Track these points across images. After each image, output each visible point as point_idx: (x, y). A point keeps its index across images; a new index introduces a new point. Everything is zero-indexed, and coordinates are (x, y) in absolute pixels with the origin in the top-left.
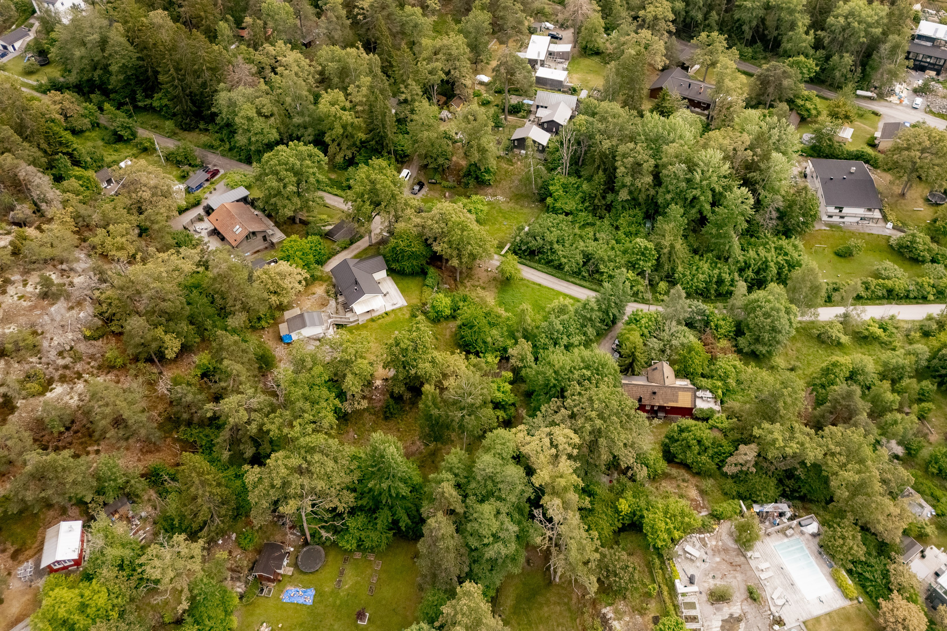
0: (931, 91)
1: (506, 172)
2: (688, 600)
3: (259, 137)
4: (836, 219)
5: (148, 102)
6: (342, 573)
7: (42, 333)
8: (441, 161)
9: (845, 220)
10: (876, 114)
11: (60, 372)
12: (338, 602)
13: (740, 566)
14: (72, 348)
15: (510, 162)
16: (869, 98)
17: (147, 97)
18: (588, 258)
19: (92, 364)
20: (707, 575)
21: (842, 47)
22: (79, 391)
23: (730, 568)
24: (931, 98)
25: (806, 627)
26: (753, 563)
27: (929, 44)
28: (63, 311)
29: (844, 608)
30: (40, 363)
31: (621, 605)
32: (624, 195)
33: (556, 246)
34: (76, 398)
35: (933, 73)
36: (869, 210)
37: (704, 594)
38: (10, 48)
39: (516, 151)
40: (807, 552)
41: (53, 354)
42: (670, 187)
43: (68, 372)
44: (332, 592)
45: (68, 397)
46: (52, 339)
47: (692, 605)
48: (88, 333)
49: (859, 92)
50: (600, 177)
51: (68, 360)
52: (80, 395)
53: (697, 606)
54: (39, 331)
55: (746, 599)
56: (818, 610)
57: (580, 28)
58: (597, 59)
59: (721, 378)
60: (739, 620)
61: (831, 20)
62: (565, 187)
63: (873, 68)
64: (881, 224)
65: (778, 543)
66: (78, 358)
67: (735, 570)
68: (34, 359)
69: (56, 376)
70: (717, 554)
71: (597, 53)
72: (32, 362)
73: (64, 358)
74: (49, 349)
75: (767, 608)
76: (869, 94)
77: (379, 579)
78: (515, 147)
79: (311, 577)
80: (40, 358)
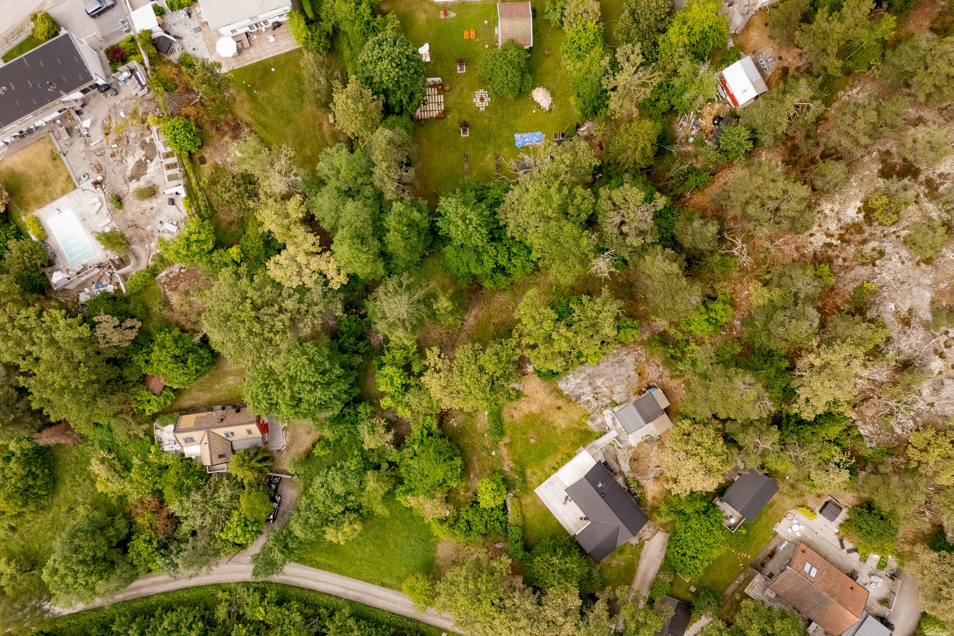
2: (175, 182)
7: (918, 264)
11: (866, 235)
12: (492, 141)
13: (129, 227)
14: (874, 265)
19: (840, 260)
20: (159, 210)
22: (829, 220)
23: (137, 222)
25: (74, 185)
28: (917, 302)
29: (40, 208)
30: (894, 232)
31: (236, 171)
34: (827, 212)
37: (161, 193)
40: (66, 254)
41: (888, 247)
43: (858, 238)
44: (500, 149)
45: (836, 209)
46: (903, 263)
47: (171, 178)
51: (868, 248)
52: (826, 216)
53: (166, 179)
54: (923, 265)
55: (124, 196)
56: (63, 201)
60: (132, 178)
65: (94, 257)
67: (133, 221)
68: (904, 233)
69: (867, 229)
70: (149, 233)
72: (904, 229)
73: (874, 249)
74: (896, 249)
75: (107, 193)
77: (463, 168)
80: (898, 237)
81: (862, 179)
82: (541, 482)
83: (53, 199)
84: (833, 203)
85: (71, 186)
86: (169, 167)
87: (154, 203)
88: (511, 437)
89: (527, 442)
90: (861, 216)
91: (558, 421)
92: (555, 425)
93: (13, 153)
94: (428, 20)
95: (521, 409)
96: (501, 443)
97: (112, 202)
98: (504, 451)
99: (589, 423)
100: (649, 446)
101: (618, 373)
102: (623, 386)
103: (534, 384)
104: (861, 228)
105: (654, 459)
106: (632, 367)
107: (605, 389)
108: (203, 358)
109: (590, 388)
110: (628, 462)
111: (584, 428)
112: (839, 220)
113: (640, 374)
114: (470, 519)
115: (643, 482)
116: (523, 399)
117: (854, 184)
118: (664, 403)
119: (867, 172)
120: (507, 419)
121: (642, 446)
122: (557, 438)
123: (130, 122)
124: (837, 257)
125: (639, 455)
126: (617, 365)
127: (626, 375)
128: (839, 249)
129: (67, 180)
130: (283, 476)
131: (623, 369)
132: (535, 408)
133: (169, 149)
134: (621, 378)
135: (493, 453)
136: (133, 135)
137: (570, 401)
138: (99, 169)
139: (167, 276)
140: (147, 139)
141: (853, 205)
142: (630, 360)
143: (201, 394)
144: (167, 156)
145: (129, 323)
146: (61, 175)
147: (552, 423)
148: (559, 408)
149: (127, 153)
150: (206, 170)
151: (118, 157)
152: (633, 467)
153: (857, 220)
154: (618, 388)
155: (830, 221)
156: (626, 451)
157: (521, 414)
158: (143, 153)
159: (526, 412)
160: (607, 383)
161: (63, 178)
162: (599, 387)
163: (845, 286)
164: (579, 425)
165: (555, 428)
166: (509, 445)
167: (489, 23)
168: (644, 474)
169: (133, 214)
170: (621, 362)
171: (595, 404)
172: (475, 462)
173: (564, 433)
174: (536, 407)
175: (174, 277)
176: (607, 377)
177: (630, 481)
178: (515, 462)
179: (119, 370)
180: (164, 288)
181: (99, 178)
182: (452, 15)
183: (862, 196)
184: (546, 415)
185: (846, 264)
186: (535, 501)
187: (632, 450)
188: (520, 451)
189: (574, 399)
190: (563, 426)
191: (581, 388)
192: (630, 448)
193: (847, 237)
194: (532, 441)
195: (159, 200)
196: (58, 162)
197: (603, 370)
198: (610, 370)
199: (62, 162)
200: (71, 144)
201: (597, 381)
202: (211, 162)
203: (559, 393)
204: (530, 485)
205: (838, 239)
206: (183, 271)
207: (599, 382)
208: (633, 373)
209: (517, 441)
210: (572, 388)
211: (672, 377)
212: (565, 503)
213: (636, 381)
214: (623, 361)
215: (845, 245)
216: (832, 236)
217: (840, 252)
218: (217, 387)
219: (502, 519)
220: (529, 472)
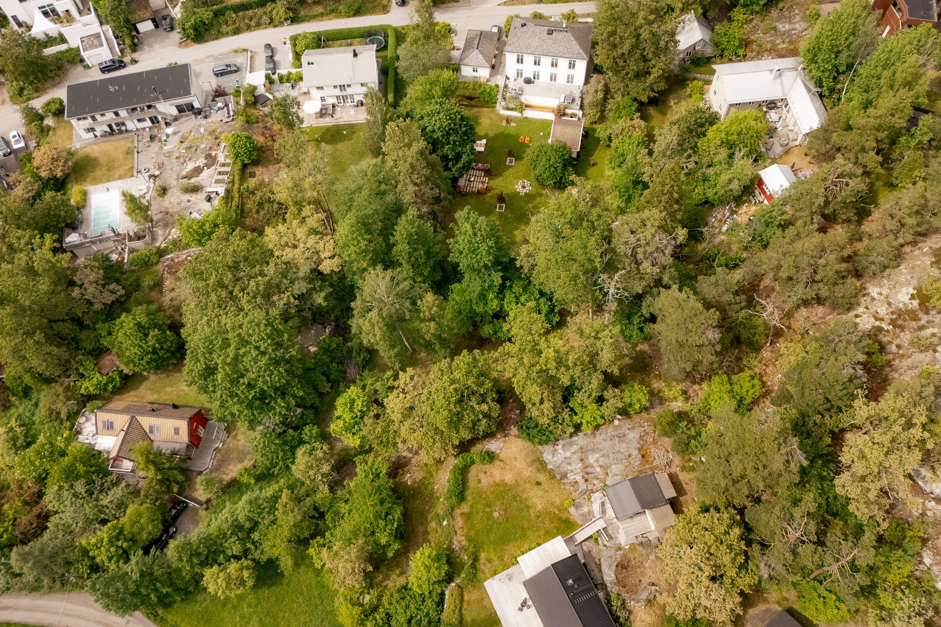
2: (220, 185)
11: (923, 322)
14: (935, 351)
19: (894, 347)
20: (194, 203)
23: (170, 210)
25: (133, 174)
29: (93, 184)
37: (203, 190)
43: (914, 324)
45: (885, 293)
47: (218, 181)
53: (214, 181)
55: (170, 188)
56: (115, 184)
60: (185, 177)
67: (166, 208)
75: (157, 184)
81: (913, 268)
82: (495, 573)
83: (108, 181)
84: (881, 287)
85: (130, 174)
86: (220, 173)
87: (193, 197)
88: (472, 506)
89: (490, 517)
90: (915, 303)
91: (535, 500)
92: (530, 503)
93: (96, 144)
94: (490, 125)
95: (492, 476)
96: (458, 511)
97: (157, 190)
98: (459, 522)
99: (572, 510)
100: (644, 551)
101: (617, 449)
102: (621, 467)
103: (514, 449)
104: (917, 316)
105: (649, 572)
106: (635, 445)
107: (598, 469)
108: (167, 341)
109: (580, 465)
110: (614, 567)
111: (565, 515)
112: (889, 304)
113: (643, 456)
114: (392, 611)
115: (631, 604)
116: (498, 463)
117: (904, 271)
118: (670, 492)
119: (919, 263)
120: (472, 483)
121: (635, 549)
122: (529, 521)
123: (206, 137)
124: (890, 342)
125: (629, 560)
126: (617, 439)
127: (627, 454)
128: (891, 334)
129: (129, 170)
130: (192, 504)
131: (624, 445)
132: (509, 478)
133: (228, 161)
134: (620, 456)
135: (445, 523)
136: (203, 146)
137: (553, 477)
138: (160, 166)
139: (172, 260)
140: (213, 153)
141: (904, 290)
142: (633, 436)
143: (149, 392)
144: (224, 165)
145: (113, 286)
146: (126, 165)
147: (526, 500)
148: (538, 484)
149: (190, 159)
150: (252, 182)
151: (182, 160)
152: (620, 577)
153: (910, 306)
154: (615, 469)
155: (878, 304)
156: (613, 552)
157: (490, 480)
158: (205, 161)
159: (498, 480)
160: (602, 461)
161: (127, 167)
162: (592, 466)
163: (901, 375)
164: (559, 510)
165: (528, 507)
166: (467, 517)
167: (544, 135)
168: (633, 591)
169: (170, 203)
170: (622, 437)
171: (583, 486)
172: (420, 534)
173: (538, 517)
174: (510, 476)
175: (178, 262)
176: (602, 453)
177: (613, 597)
178: (469, 539)
179: (78, 330)
180: (164, 270)
181: (157, 173)
182: (513, 124)
183: (914, 282)
184: (521, 488)
185: (900, 352)
186: (482, 599)
187: (621, 552)
188: (478, 527)
189: (558, 477)
190: (540, 507)
191: (570, 464)
192: (620, 549)
193: (900, 322)
194: (496, 514)
195: (199, 197)
196: (129, 156)
197: (600, 443)
198: (607, 445)
199: (133, 157)
200: (149, 146)
201: (590, 457)
202: (260, 178)
203: (542, 465)
204: (480, 576)
205: (889, 324)
206: (189, 258)
207: (592, 459)
208: (635, 452)
209: (477, 513)
210: (559, 461)
211: (683, 468)
212: (521, 610)
213: (638, 462)
214: (624, 435)
215: (898, 330)
216: (882, 320)
217: (893, 339)
218: (168, 389)
219: (433, 614)
220: (483, 556)
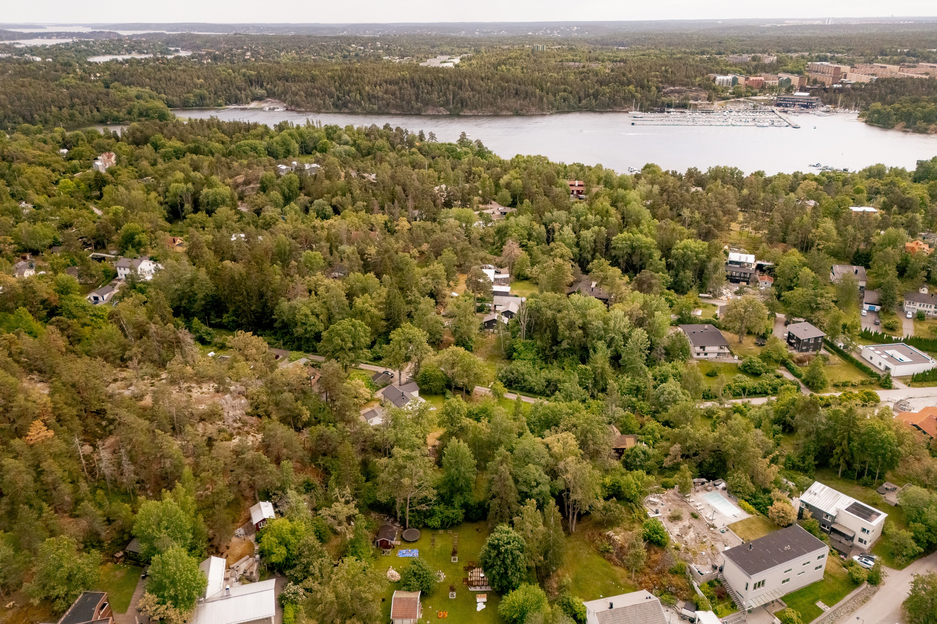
0: (746, 292)
1: (482, 342)
2: (657, 520)
3: (312, 328)
4: (702, 356)
5: (219, 320)
6: (433, 541)
7: (222, 409)
8: (438, 336)
9: (709, 356)
10: (714, 305)
11: (237, 430)
12: (435, 554)
13: (684, 505)
14: (240, 419)
15: (483, 336)
16: (708, 298)
17: (217, 317)
18: (549, 381)
20: (665, 509)
21: (685, 266)
23: (678, 507)
24: (745, 295)
25: (730, 527)
26: (692, 504)
27: (738, 266)
28: (231, 399)
29: (749, 518)
30: (224, 425)
31: (618, 529)
32: (565, 345)
33: (526, 376)
35: (744, 284)
36: (721, 348)
37: (666, 517)
38: (100, 299)
39: (487, 330)
42: (595, 335)
43: (241, 431)
44: (430, 550)
46: (228, 412)
48: (250, 410)
49: (701, 295)
50: (548, 334)
51: (240, 424)
53: (663, 522)
54: (220, 408)
55: (691, 518)
56: (735, 520)
57: (513, 265)
58: (527, 282)
59: (650, 433)
60: (689, 527)
61: (673, 252)
62: (524, 345)
63: (706, 279)
64: (730, 357)
65: (703, 494)
66: (245, 424)
67: (681, 507)
68: (220, 423)
69: (235, 432)
70: (669, 501)
71: (526, 279)
73: (237, 423)
74: (228, 418)
75: (704, 522)
76: (707, 295)
78: (486, 327)
79: (413, 544)
80: (224, 422)
